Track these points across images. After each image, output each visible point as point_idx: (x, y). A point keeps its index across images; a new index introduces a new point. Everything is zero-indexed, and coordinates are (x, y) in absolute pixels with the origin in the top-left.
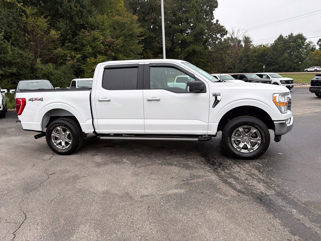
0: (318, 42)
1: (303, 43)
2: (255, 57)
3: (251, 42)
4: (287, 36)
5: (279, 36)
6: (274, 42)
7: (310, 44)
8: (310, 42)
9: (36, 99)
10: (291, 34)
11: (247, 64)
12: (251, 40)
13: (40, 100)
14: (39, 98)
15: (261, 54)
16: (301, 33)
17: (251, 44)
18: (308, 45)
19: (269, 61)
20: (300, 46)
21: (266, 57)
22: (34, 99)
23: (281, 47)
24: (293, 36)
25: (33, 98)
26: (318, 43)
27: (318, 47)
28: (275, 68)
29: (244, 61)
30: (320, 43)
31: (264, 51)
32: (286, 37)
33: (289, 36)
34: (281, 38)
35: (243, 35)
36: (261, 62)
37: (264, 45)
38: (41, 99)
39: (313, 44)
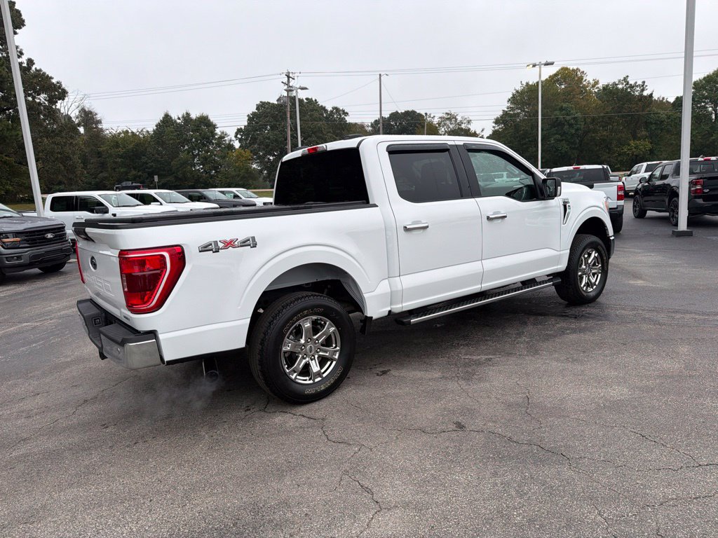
0: (237, 134)
1: (213, 134)
2: (121, 157)
3: (100, 122)
4: (180, 116)
5: (163, 115)
6: (155, 128)
7: (224, 137)
8: (223, 133)
9: (229, 244)
10: (187, 113)
11: (102, 172)
12: (98, 117)
13: (244, 244)
14: (241, 238)
15: (133, 150)
16: (205, 114)
17: (100, 127)
18: (222, 137)
19: (152, 166)
20: (208, 138)
21: (144, 159)
22: (221, 245)
23: (174, 139)
24: (191, 120)
25: (216, 243)
26: (236, 136)
27: (237, 145)
28: (169, 181)
29: (92, 166)
30: (239, 136)
31: (137, 145)
32: (179, 119)
33: (183, 117)
34: (167, 119)
35: (77, 104)
36: (135, 169)
37: (132, 132)
38: (250, 243)
39: (229, 137)
